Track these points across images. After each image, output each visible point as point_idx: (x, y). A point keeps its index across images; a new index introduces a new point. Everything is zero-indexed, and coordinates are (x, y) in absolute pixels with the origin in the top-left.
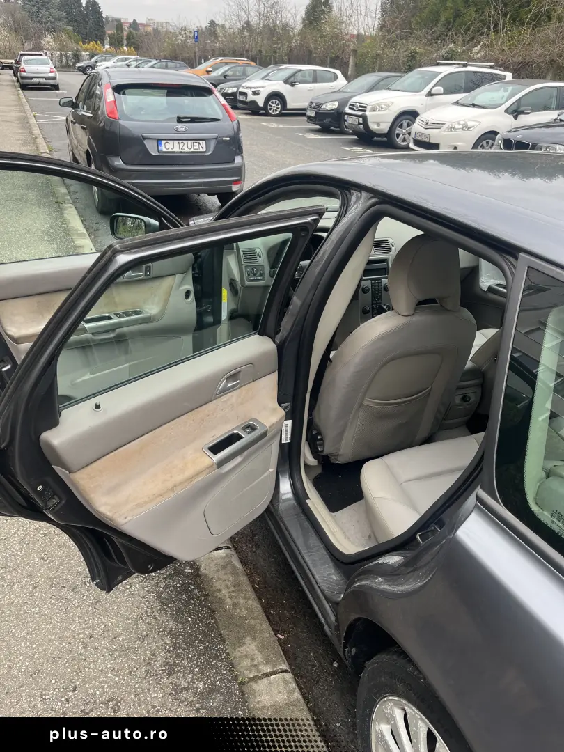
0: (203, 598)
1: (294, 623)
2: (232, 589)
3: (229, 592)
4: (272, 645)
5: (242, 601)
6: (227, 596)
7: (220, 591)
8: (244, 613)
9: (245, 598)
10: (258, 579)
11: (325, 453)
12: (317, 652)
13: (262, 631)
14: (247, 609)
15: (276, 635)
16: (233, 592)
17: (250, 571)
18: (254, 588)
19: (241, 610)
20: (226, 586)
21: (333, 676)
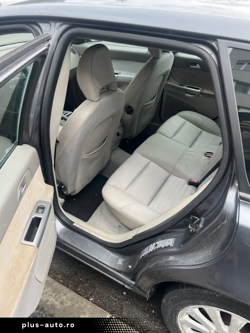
0: (41, 312)
1: (93, 287)
2: (54, 295)
3: (54, 298)
4: (96, 310)
5: (64, 298)
6: (54, 301)
7: (47, 301)
8: (69, 303)
9: (65, 295)
10: (59, 276)
11: (69, 193)
12: (113, 294)
13: (85, 306)
14: (69, 300)
15: (89, 300)
16: (56, 296)
17: (53, 275)
18: (61, 283)
19: (67, 303)
20: (50, 295)
21: (127, 300)
